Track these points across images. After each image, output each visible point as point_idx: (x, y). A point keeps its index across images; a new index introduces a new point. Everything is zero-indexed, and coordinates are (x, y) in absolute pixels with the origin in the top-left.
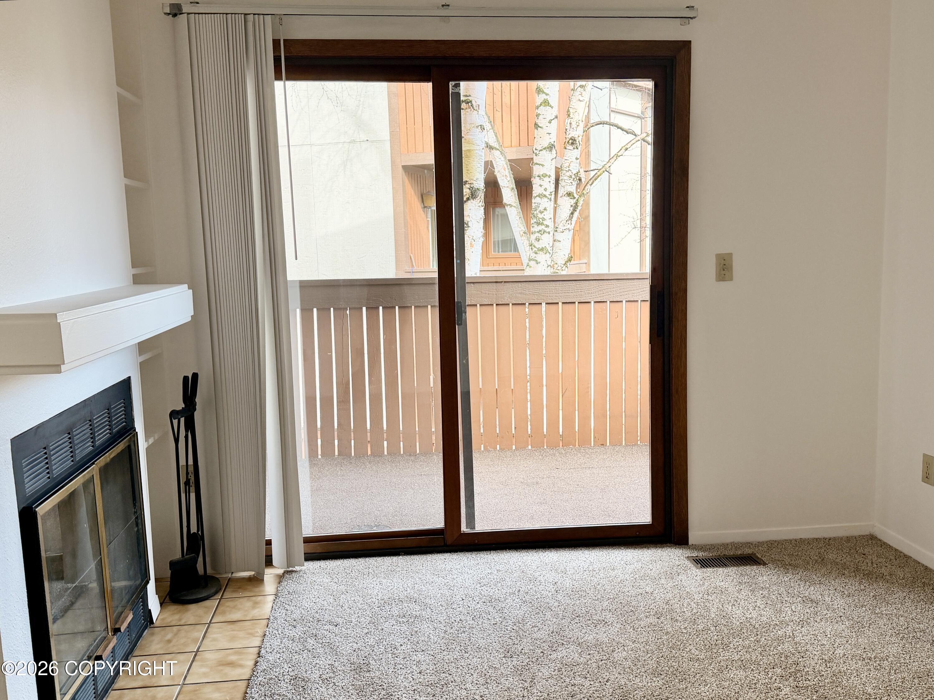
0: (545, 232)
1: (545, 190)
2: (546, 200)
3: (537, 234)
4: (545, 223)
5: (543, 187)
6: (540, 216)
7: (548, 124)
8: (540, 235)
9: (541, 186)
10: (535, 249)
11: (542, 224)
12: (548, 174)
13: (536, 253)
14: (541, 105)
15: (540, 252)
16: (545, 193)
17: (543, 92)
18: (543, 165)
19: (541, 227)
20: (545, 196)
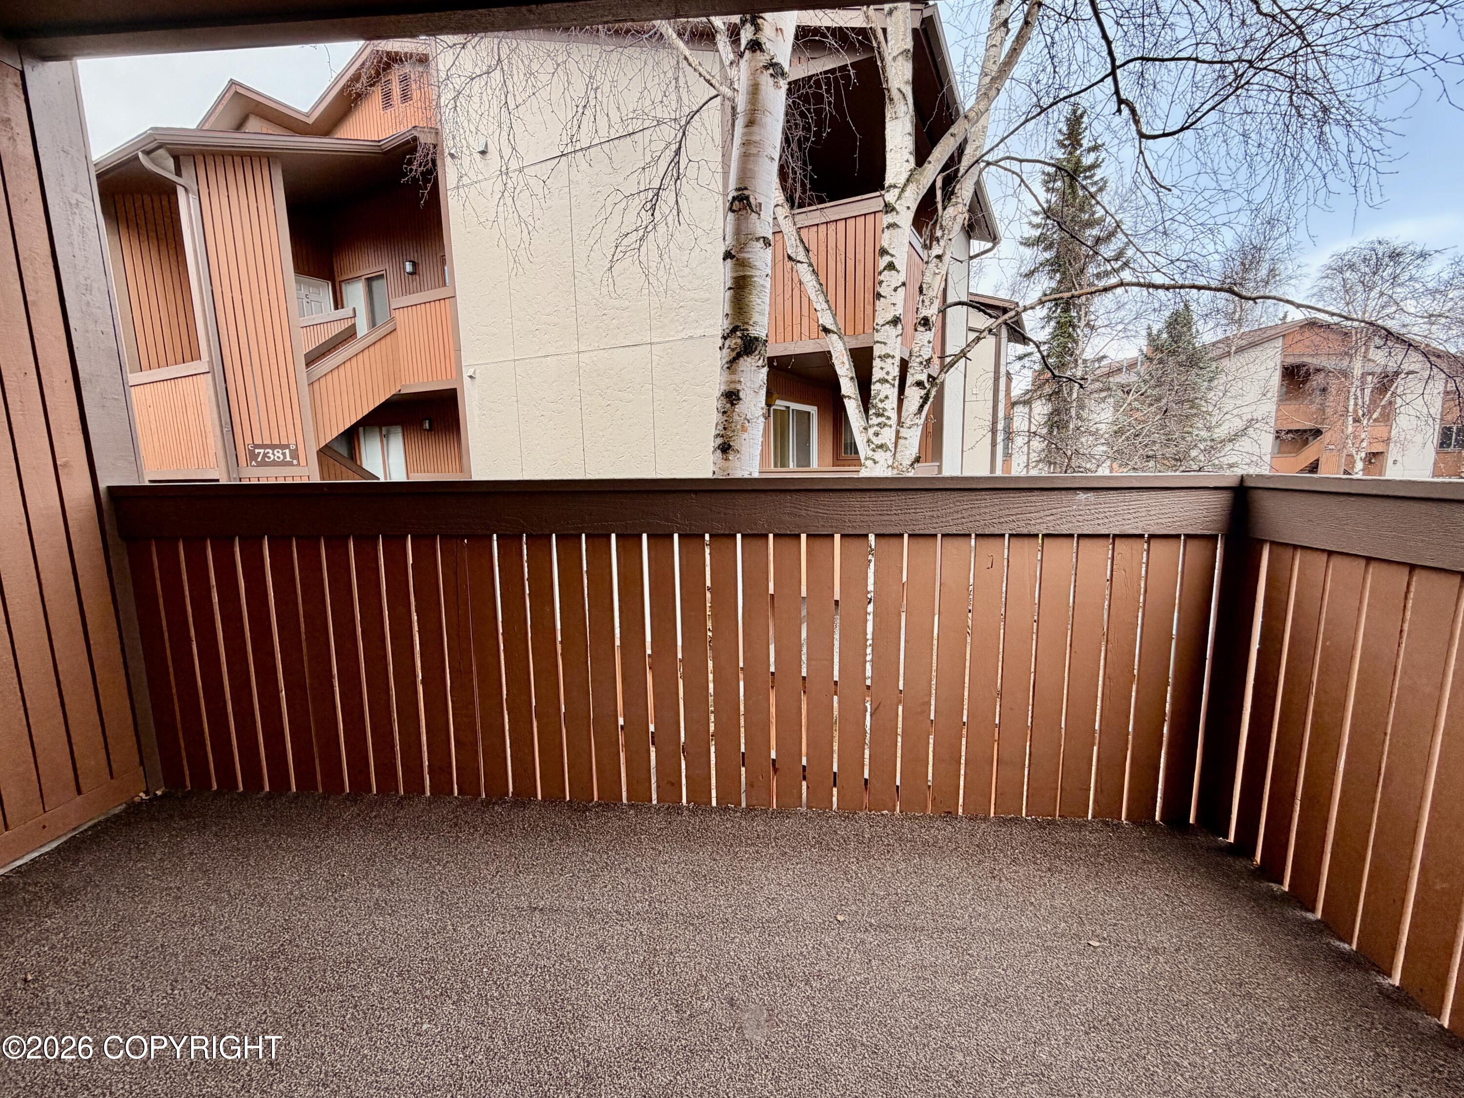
0: (885, 425)
1: (888, 373)
2: (888, 385)
3: (876, 428)
4: (886, 414)
5: (885, 371)
6: (880, 405)
7: (893, 293)
8: (879, 429)
9: (882, 368)
10: (872, 446)
11: (882, 415)
12: (891, 354)
13: (874, 451)
14: (884, 269)
15: (880, 450)
16: (886, 377)
17: (887, 253)
18: (885, 344)
19: (880, 420)
20: (887, 381)
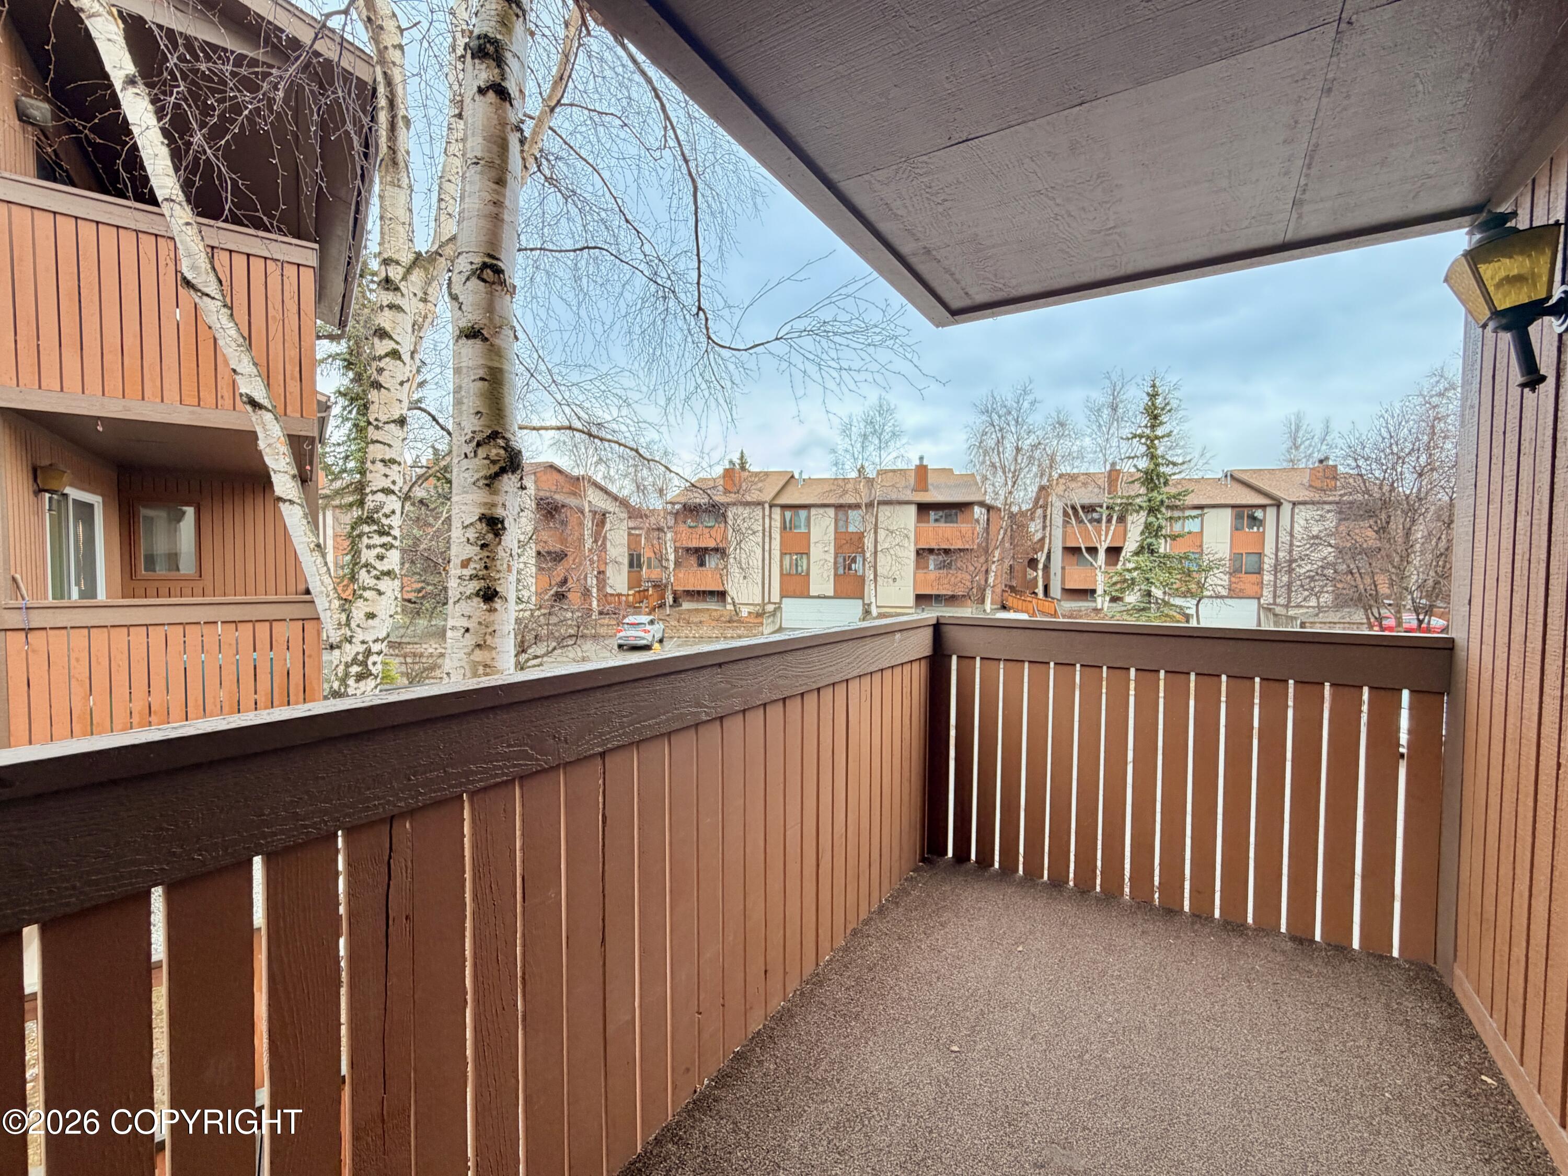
0: (392, 546)
1: (394, 482)
2: (394, 498)
3: (379, 550)
4: (392, 532)
5: (390, 479)
6: (385, 521)
7: (399, 387)
8: (383, 551)
9: (386, 476)
10: (374, 572)
11: (388, 534)
12: (398, 459)
13: (378, 578)
14: (387, 355)
15: (386, 578)
16: (392, 487)
17: (391, 338)
18: (390, 446)
19: (385, 539)
20: (393, 492)
